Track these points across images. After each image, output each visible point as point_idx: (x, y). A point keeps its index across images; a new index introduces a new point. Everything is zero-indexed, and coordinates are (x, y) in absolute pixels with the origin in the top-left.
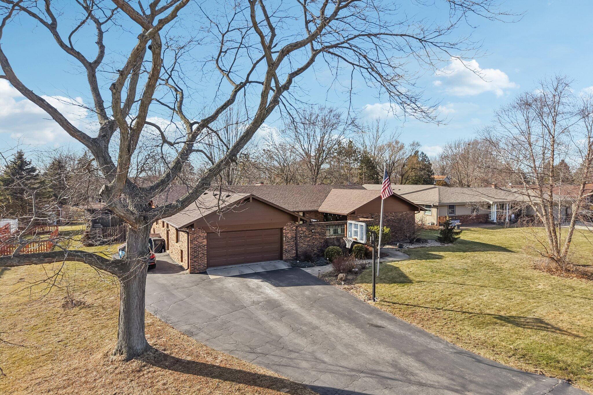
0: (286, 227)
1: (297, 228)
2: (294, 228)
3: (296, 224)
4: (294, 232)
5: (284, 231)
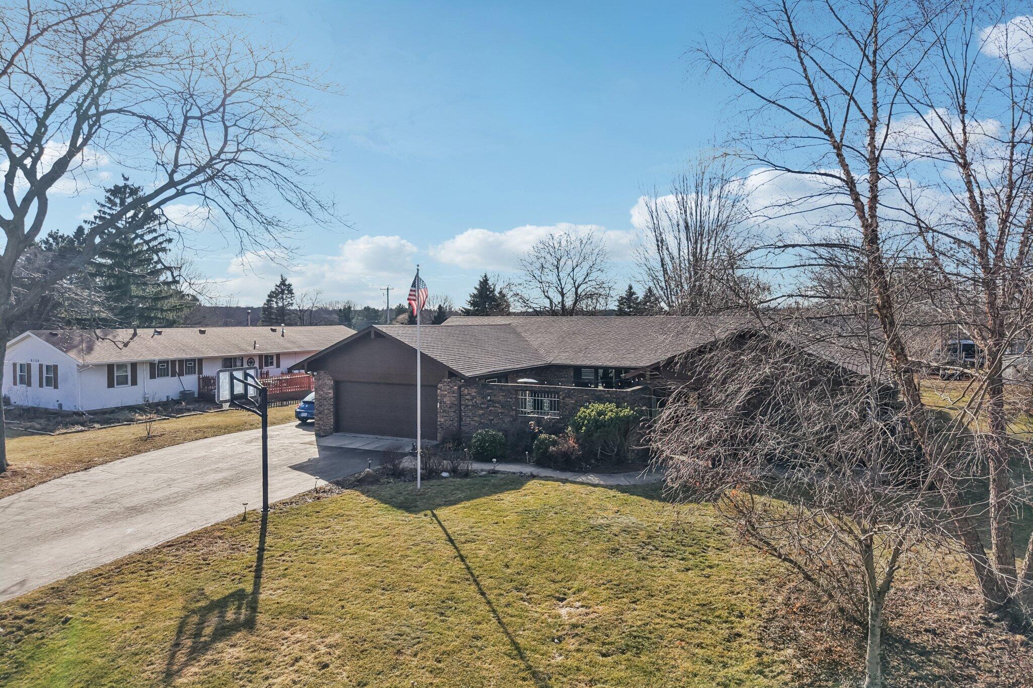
0: (441, 385)
1: (459, 388)
2: (456, 388)
3: (458, 382)
4: (455, 395)
5: (439, 391)
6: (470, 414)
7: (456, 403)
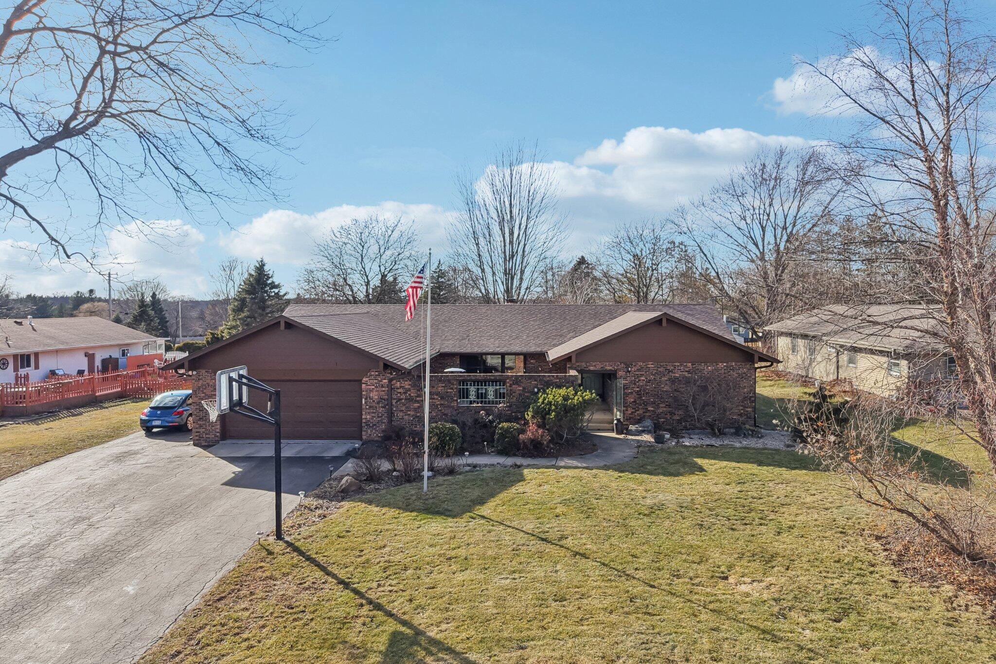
0: (367, 379)
1: (390, 380)
2: (386, 381)
3: (389, 375)
4: (384, 389)
5: (363, 386)
6: (403, 408)
7: (386, 397)
